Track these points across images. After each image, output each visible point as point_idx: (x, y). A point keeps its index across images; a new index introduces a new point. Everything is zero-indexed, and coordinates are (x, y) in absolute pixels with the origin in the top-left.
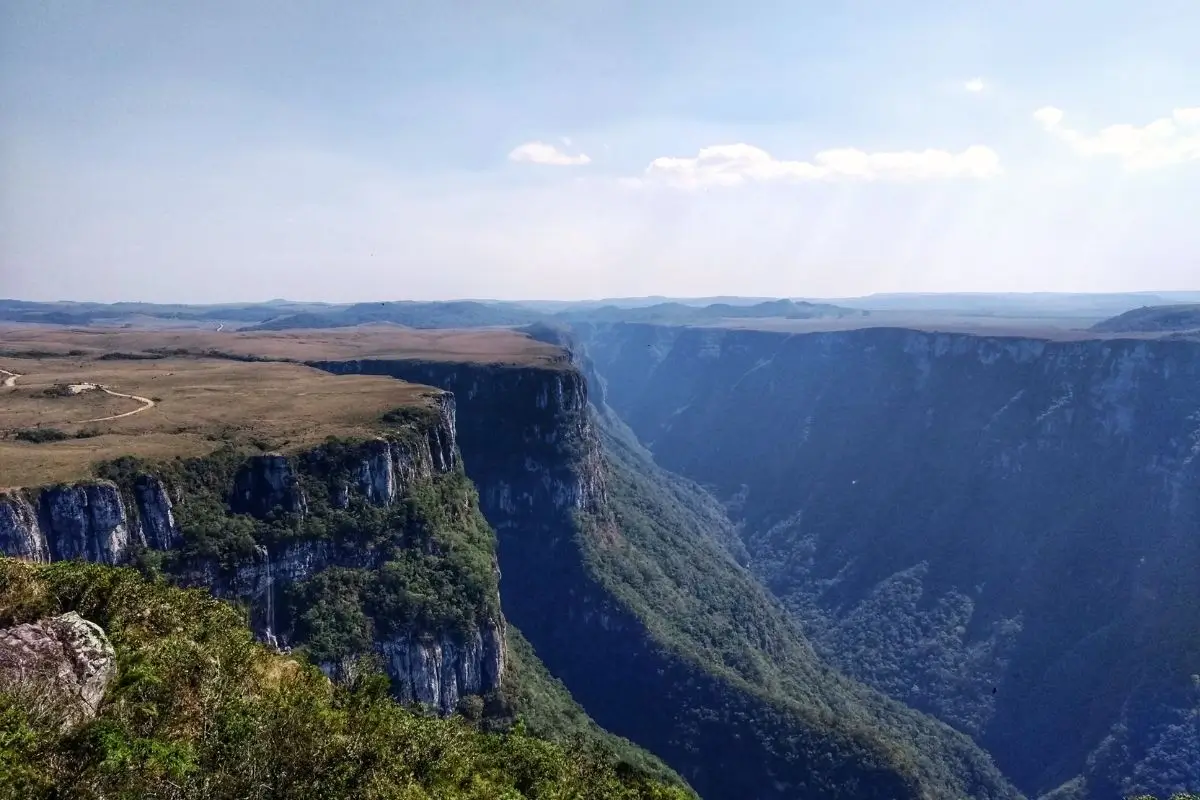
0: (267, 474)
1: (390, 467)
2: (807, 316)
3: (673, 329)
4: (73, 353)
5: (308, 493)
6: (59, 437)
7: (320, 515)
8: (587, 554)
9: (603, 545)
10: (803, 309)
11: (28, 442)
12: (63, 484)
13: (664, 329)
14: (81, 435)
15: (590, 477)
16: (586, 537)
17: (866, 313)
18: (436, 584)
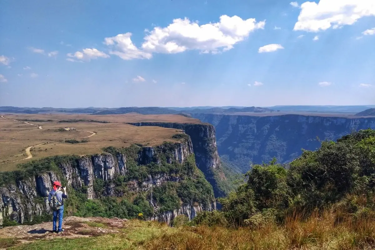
0: (147, 153)
1: (182, 151)
2: (260, 112)
3: (220, 116)
4: (49, 121)
5: (161, 158)
6: (77, 142)
7: (164, 165)
8: (218, 182)
9: (222, 180)
10: (259, 110)
11: (69, 143)
12: (98, 154)
13: (217, 115)
14: (83, 142)
15: (217, 158)
16: (217, 177)
17: (278, 111)
18: (197, 187)
